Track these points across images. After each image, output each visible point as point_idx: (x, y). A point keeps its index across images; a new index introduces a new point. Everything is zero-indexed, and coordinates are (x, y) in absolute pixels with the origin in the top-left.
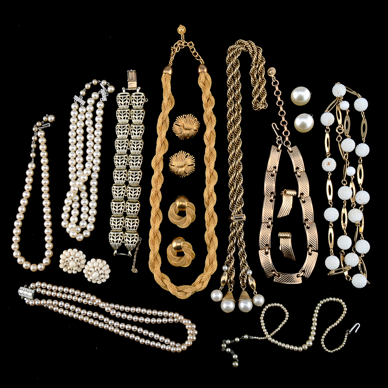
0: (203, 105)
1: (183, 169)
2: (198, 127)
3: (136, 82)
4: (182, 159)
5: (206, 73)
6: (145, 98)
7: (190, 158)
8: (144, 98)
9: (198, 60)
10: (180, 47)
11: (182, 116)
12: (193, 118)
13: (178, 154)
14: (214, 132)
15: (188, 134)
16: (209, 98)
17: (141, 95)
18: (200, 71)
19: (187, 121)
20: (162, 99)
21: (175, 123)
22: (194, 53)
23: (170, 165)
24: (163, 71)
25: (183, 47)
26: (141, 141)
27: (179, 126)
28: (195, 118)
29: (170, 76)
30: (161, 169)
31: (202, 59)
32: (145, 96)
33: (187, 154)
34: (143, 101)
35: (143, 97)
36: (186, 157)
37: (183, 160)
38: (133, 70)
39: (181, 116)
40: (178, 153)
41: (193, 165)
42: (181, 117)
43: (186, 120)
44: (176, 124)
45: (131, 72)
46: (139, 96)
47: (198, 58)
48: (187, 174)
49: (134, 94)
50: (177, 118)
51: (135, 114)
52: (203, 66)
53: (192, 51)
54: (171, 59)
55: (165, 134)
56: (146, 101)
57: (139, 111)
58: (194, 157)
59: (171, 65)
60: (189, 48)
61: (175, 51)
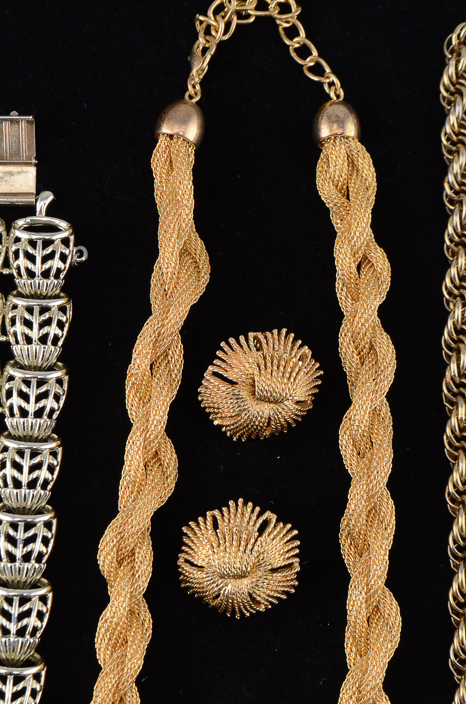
0: (339, 285)
1: (245, 585)
2: (315, 387)
3: (32, 171)
4: (243, 543)
5: (352, 143)
6: (75, 245)
7: (279, 533)
8: (68, 246)
9: (316, 79)
10: (235, 18)
11: (247, 340)
12: (292, 349)
13: (221, 512)
14: (386, 410)
15: (270, 419)
16: (365, 258)
17: (55, 229)
18: (325, 131)
19: (269, 364)
20: (154, 253)
21: (210, 368)
22: (297, 45)
23: (181, 562)
24: (159, 127)
25: (248, 16)
26: (53, 445)
27: (232, 383)
28: (301, 346)
29: (192, 150)
30: (143, 583)
31: (333, 78)
32: (72, 238)
33: (264, 517)
34: (63, 258)
35: (65, 242)
36: (261, 530)
37: (250, 547)
38: (20, 114)
39: (242, 338)
40: (224, 509)
41: (290, 566)
42: (238, 342)
43: (265, 358)
44: (215, 374)
45: (12, 121)
46: (47, 236)
47: (317, 70)
48: (259, 603)
49: (21, 222)
50: (223, 344)
51: (27, 316)
52: (342, 110)
53: (291, 38)
54: (194, 72)
55: (166, 417)
56: (81, 256)
57: (45, 303)
58: (296, 532)
59: (194, 101)
60: (278, 22)
61: (213, 33)
